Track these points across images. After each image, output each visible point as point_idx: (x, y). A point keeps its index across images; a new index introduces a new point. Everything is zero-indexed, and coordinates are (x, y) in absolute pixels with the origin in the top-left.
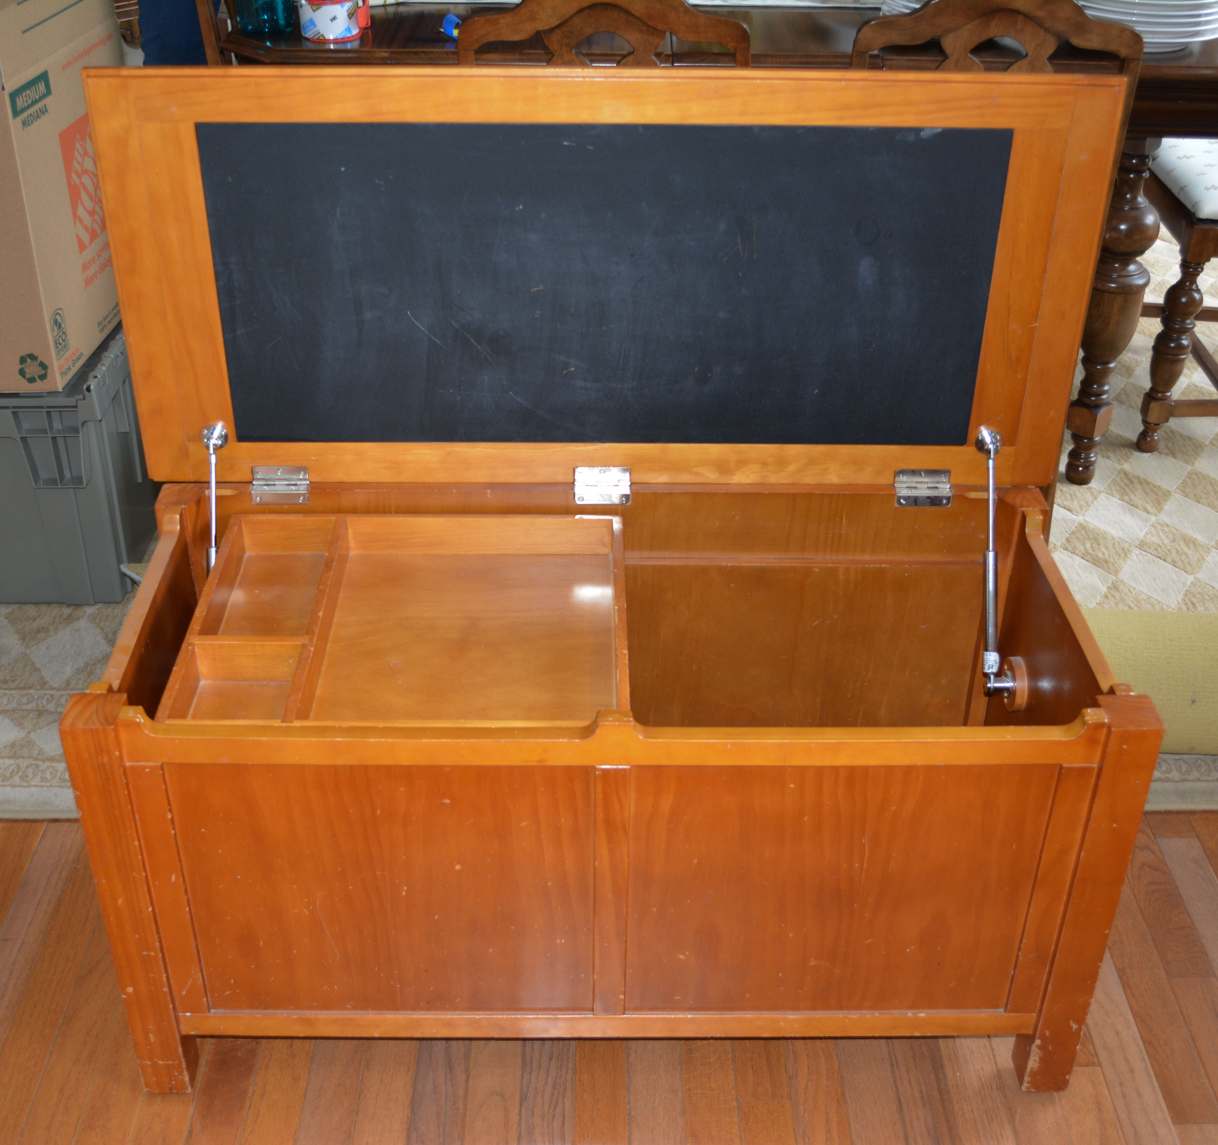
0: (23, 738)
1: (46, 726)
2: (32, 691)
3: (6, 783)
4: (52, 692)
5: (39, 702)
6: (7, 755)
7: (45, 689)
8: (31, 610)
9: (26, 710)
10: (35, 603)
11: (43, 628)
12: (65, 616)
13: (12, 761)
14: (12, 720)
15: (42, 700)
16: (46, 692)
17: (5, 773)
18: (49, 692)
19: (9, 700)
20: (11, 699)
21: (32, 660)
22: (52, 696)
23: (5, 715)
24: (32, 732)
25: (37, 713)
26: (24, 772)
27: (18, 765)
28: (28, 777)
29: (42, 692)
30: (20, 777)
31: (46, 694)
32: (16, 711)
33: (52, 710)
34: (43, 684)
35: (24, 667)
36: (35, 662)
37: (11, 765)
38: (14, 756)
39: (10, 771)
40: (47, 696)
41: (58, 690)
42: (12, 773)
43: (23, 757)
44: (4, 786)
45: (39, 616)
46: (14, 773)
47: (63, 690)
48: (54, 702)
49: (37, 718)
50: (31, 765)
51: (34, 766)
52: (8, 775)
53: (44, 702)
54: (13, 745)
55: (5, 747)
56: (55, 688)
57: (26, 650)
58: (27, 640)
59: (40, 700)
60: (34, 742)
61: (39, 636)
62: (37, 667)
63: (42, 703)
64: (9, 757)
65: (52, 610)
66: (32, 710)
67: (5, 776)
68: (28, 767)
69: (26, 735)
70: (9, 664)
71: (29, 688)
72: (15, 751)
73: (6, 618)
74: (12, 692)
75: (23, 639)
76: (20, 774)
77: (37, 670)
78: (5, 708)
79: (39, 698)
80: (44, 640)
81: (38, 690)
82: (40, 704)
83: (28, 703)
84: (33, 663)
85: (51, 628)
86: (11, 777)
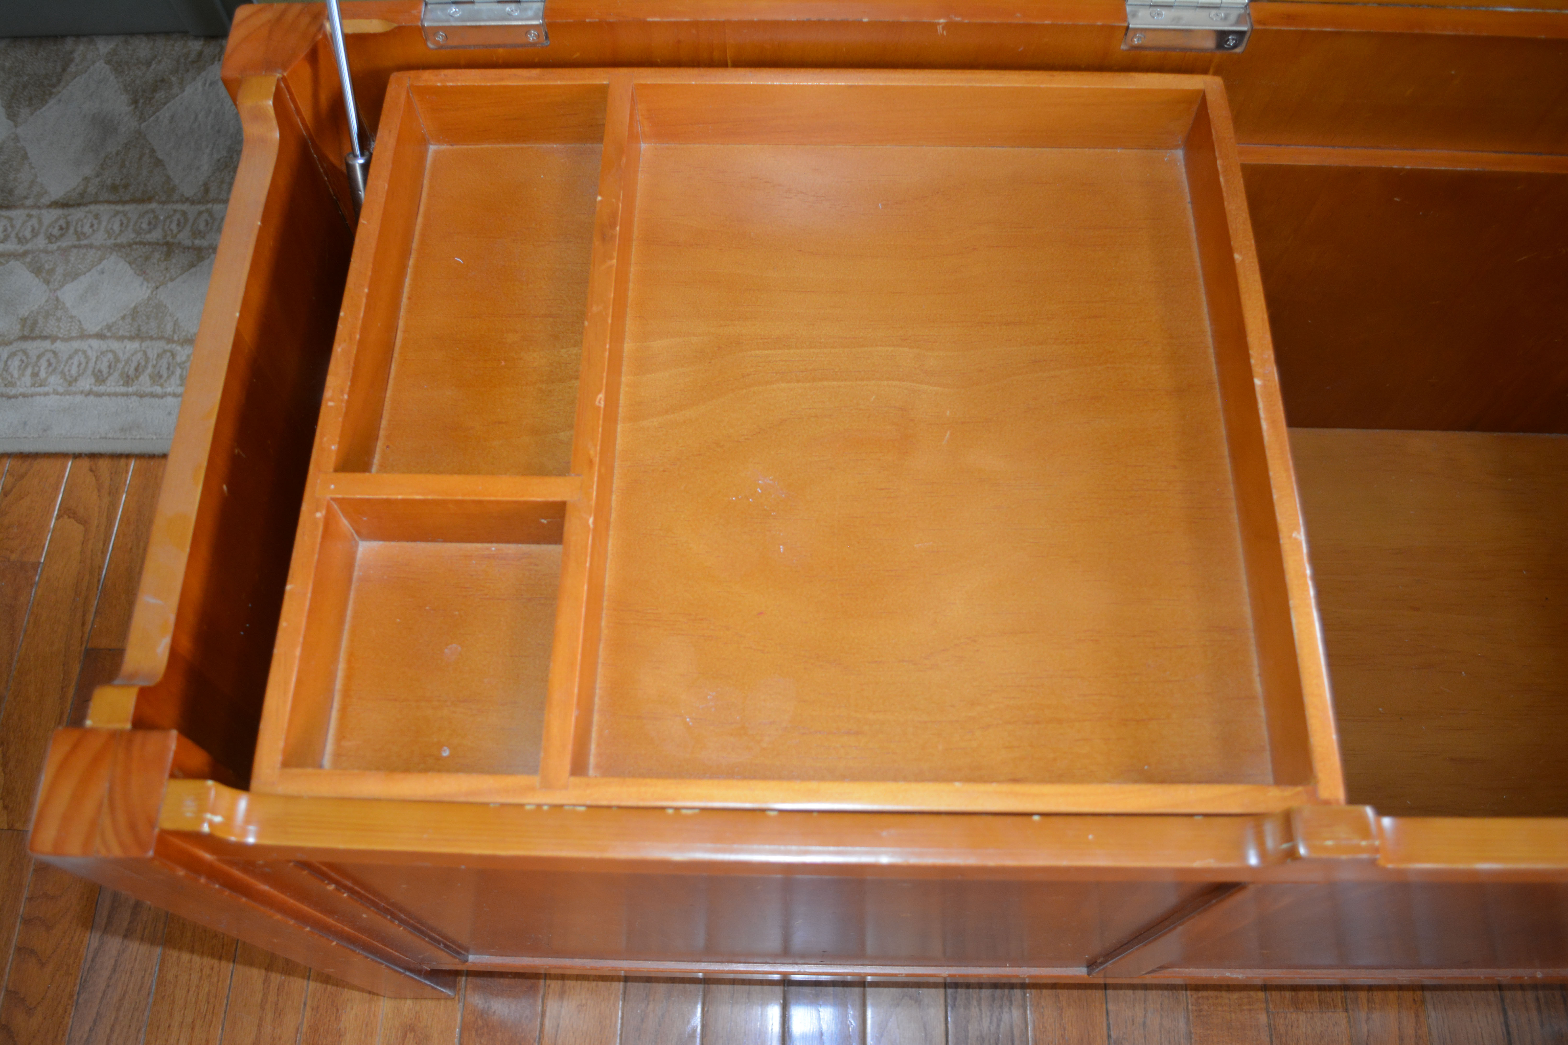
0: (149, 299)
1: (181, 274)
2: (154, 205)
3: (130, 389)
4: (185, 207)
5: (166, 227)
6: (127, 334)
7: (173, 202)
8: (143, 48)
9: (150, 244)
10: (149, 34)
11: (163, 81)
12: (193, 55)
13: (136, 345)
14: (130, 263)
15: (171, 222)
16: (175, 207)
17: (126, 370)
18: (178, 207)
19: (121, 224)
20: (125, 222)
21: (150, 144)
22: (184, 213)
23: (120, 254)
24: (161, 289)
25: (165, 249)
26: (154, 366)
27: (145, 353)
28: (161, 377)
29: (170, 207)
30: (151, 377)
31: (175, 211)
32: (134, 247)
33: (187, 242)
34: (169, 193)
35: (140, 158)
36: (155, 148)
37: (136, 352)
38: (138, 336)
39: (134, 365)
40: (178, 216)
41: (193, 203)
42: (136, 370)
43: (152, 338)
44: (126, 395)
45: (155, 57)
46: (140, 370)
47: (199, 203)
48: (188, 228)
49: (165, 260)
50: (165, 351)
51: (168, 354)
52: (131, 372)
53: (174, 226)
54: (135, 313)
55: (123, 318)
56: (187, 199)
57: (140, 124)
58: (140, 105)
59: (168, 223)
60: (165, 306)
61: (157, 96)
62: (160, 157)
63: (171, 230)
64: (131, 338)
65: (173, 46)
66: (158, 244)
67: (128, 376)
68: (159, 356)
69: (152, 292)
70: (117, 154)
71: (150, 200)
72: (139, 326)
73: (108, 62)
74: (127, 208)
75: (135, 102)
76: (149, 370)
77: (159, 163)
78: (118, 241)
79: (166, 219)
80: (165, 104)
81: (163, 203)
82: (169, 232)
83: (150, 231)
84: (153, 151)
85: (174, 79)
86: (137, 377)
